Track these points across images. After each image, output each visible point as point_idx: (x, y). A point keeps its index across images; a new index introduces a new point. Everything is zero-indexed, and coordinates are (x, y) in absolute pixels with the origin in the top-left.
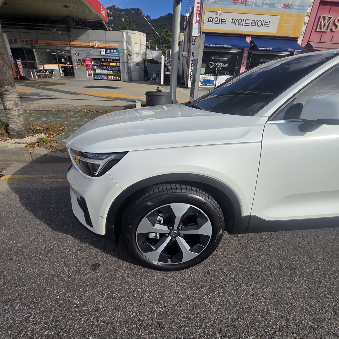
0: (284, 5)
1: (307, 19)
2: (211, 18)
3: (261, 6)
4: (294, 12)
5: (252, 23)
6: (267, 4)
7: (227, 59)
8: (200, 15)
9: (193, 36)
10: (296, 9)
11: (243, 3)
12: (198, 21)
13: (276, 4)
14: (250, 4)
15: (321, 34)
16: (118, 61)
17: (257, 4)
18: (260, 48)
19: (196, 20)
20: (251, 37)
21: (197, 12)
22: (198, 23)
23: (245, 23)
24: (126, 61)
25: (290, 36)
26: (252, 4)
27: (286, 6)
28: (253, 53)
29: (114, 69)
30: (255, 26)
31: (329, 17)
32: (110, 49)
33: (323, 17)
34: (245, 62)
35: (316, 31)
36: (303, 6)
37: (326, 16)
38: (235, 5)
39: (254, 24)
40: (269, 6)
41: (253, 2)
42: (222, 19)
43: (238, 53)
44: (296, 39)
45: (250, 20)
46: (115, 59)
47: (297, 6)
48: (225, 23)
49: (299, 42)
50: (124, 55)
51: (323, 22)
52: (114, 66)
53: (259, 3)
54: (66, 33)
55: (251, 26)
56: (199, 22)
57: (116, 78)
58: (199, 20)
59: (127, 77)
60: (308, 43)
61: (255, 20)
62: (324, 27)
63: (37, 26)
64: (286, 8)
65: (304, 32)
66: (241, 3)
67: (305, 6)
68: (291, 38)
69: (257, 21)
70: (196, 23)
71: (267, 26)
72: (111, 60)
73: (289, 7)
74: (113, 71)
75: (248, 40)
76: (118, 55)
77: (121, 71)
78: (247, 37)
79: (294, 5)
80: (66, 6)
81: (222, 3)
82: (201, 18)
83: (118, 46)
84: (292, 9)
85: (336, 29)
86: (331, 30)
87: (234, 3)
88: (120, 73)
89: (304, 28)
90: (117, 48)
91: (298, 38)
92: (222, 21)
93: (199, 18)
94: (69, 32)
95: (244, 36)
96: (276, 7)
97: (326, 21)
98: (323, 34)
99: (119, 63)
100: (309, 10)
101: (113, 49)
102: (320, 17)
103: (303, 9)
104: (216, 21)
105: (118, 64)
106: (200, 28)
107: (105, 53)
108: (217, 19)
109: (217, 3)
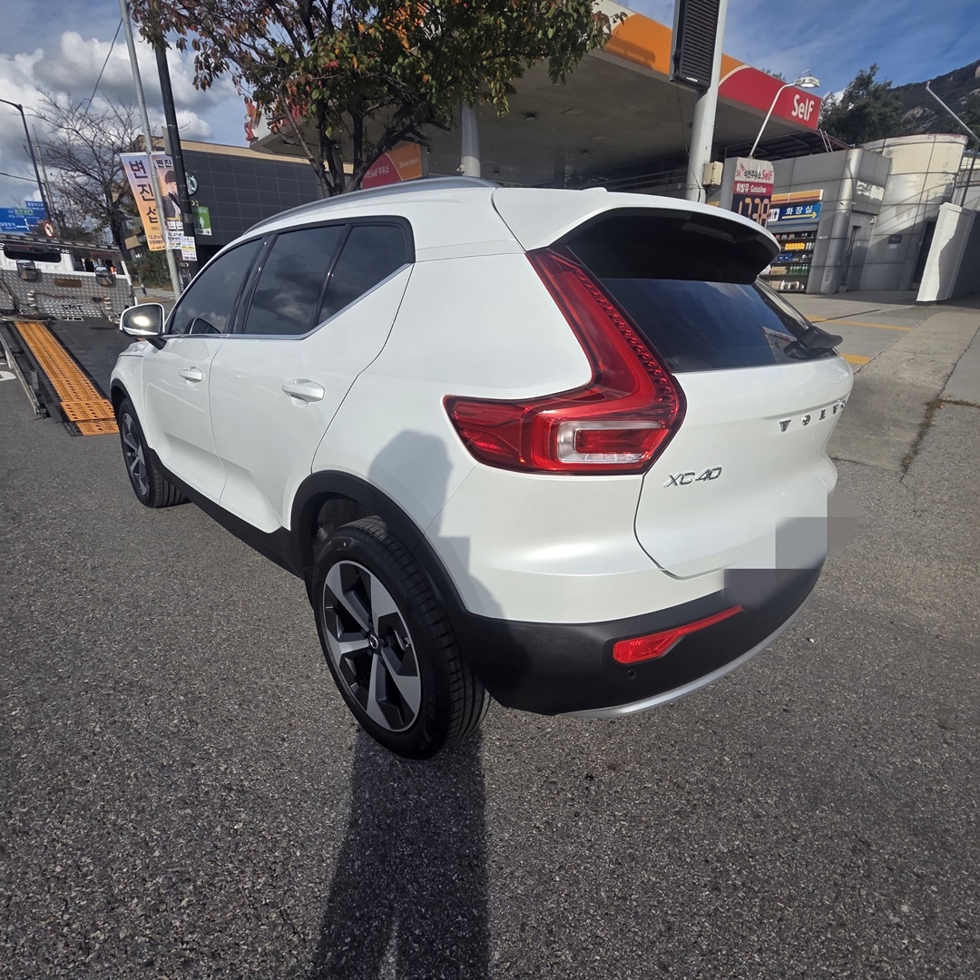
16: (811, 236)
24: (837, 231)
29: (795, 260)
32: (794, 205)
46: (805, 232)
50: (833, 218)
52: (794, 253)
57: (793, 287)
59: (828, 283)
72: (792, 236)
74: (787, 265)
76: (817, 220)
77: (813, 264)
83: (821, 194)
88: (808, 271)
90: (819, 201)
99: (813, 241)
101: (804, 204)
105: (809, 245)
107: (777, 219)
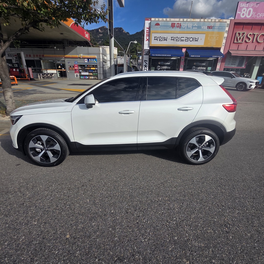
0: (208, 27)
1: (226, 35)
2: (157, 37)
3: (191, 28)
4: (216, 31)
5: (185, 39)
6: (195, 27)
7: (169, 64)
8: (149, 35)
9: (145, 49)
10: (217, 29)
11: (178, 27)
12: (147, 40)
13: (202, 26)
14: (183, 27)
15: (238, 44)
16: (96, 66)
17: (188, 27)
18: (191, 56)
19: (146, 39)
20: (186, 49)
21: (147, 34)
22: (147, 41)
23: (181, 40)
24: (101, 66)
25: (214, 47)
26: (184, 27)
27: (209, 27)
28: (188, 59)
29: (94, 72)
30: (188, 41)
31: (243, 33)
32: (91, 59)
33: (238, 33)
34: (183, 66)
35: (234, 43)
36: (222, 27)
37: (241, 32)
38: (173, 28)
39: (187, 40)
40: (197, 28)
41: (185, 26)
42: (164, 38)
43: (177, 59)
44: (219, 49)
45: (184, 37)
46: (95, 65)
47: (218, 27)
48: (167, 40)
49: (222, 51)
50: (100, 62)
51: (239, 36)
52: (93, 70)
53: (190, 26)
54: (62, 49)
55: (185, 41)
56: (149, 40)
57: (95, 78)
58: (149, 39)
59: (102, 77)
60: (228, 51)
61: (187, 38)
62: (239, 40)
63: (44, 46)
64: (209, 28)
65: (225, 43)
66: (177, 27)
67: (223, 27)
68: (214, 48)
69: (189, 38)
70: (146, 41)
71: (197, 41)
72: (92, 66)
73: (212, 28)
74: (93, 73)
75: (184, 50)
76: (97, 63)
77: (98, 73)
78: (183, 49)
79: (215, 26)
80: (62, 34)
81: (164, 27)
82: (149, 38)
83: (96, 57)
84: (214, 29)
85: (249, 41)
86: (246, 42)
87: (172, 27)
88: (98, 74)
89: (224, 41)
90: (96, 58)
91: (220, 48)
92: (164, 39)
93: (148, 38)
94: (64, 49)
95: (181, 48)
96: (202, 28)
97: (241, 35)
98: (240, 44)
99: (97, 67)
100: (227, 29)
101: (93, 59)
102: (236, 33)
103: (222, 29)
104: (160, 39)
105: (96, 69)
106: (149, 44)
107: (87, 61)
108: (160, 38)
109: (160, 28)
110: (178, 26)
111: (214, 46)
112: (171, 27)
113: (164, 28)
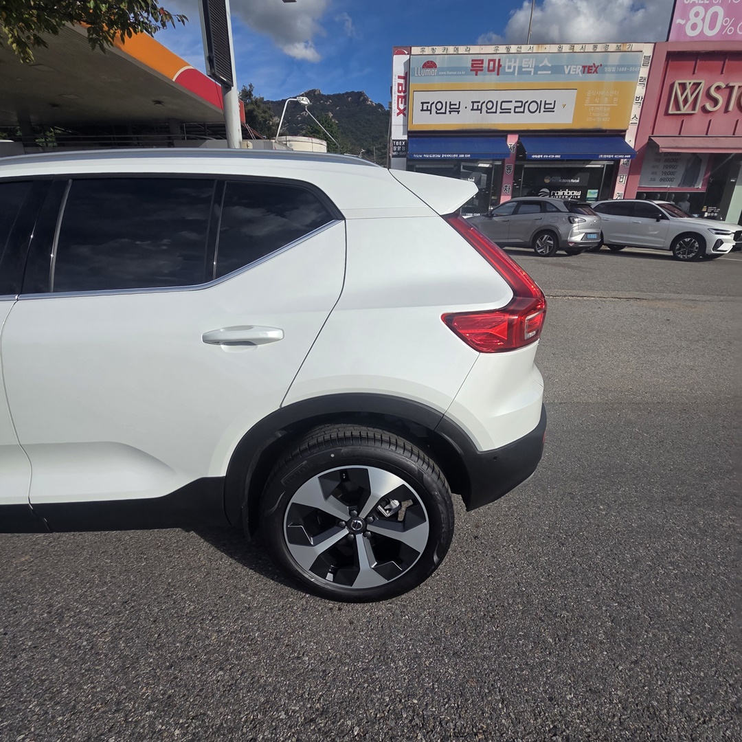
0: (584, 67)
1: (640, 91)
2: (429, 103)
3: (532, 74)
4: (609, 78)
5: (515, 107)
6: (545, 68)
8: (405, 99)
9: (394, 140)
10: (612, 73)
11: (493, 70)
12: (401, 112)
13: (565, 67)
14: (507, 70)
15: (680, 119)
17: (523, 70)
18: (533, 156)
19: (398, 108)
20: (517, 136)
21: (399, 94)
22: (402, 115)
23: (501, 109)
25: (604, 127)
26: (511, 70)
27: (588, 69)
28: (526, 166)
30: (523, 112)
31: (694, 84)
33: (680, 84)
34: (510, 186)
35: (667, 114)
36: (628, 66)
37: (687, 82)
38: (476, 75)
39: (522, 110)
40: (550, 72)
41: (515, 67)
42: (451, 105)
43: (492, 168)
44: (621, 134)
45: (511, 102)
47: (613, 66)
48: (458, 112)
49: (630, 139)
51: (682, 95)
53: (529, 67)
55: (515, 112)
56: (404, 112)
58: (405, 109)
60: (650, 139)
61: (522, 102)
64: (588, 72)
65: (638, 117)
66: (489, 70)
67: (632, 66)
68: (605, 131)
69: (527, 102)
70: (398, 114)
71: (551, 110)
73: (596, 71)
75: (512, 141)
78: (509, 136)
79: (607, 66)
80: (159, 102)
81: (448, 73)
82: (407, 106)
84: (605, 73)
85: (715, 107)
86: (704, 109)
87: (474, 72)
89: (636, 110)
91: (625, 131)
92: (452, 107)
95: (502, 134)
96: (566, 73)
97: (688, 91)
98: (685, 119)
100: (644, 72)
102: (672, 86)
103: (627, 72)
104: (439, 108)
106: (406, 125)
108: (439, 104)
109: (438, 75)
110: (491, 68)
111: (606, 123)
112: (471, 70)
113: (449, 75)
